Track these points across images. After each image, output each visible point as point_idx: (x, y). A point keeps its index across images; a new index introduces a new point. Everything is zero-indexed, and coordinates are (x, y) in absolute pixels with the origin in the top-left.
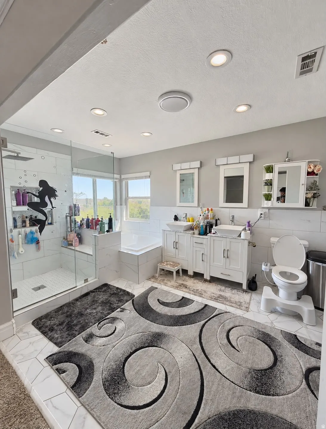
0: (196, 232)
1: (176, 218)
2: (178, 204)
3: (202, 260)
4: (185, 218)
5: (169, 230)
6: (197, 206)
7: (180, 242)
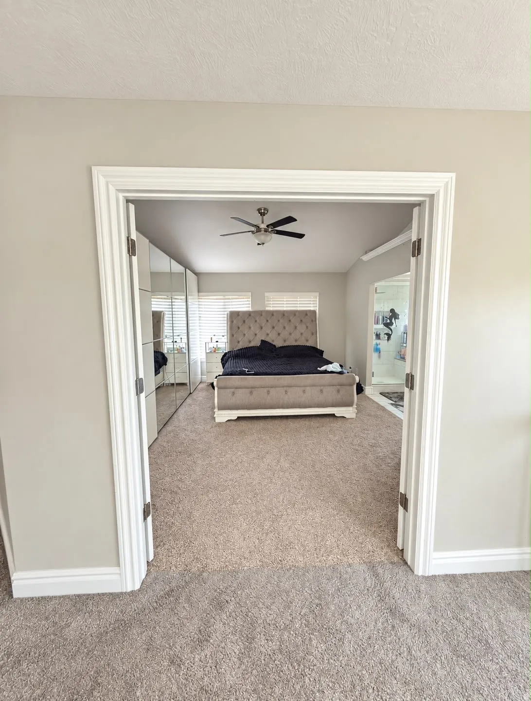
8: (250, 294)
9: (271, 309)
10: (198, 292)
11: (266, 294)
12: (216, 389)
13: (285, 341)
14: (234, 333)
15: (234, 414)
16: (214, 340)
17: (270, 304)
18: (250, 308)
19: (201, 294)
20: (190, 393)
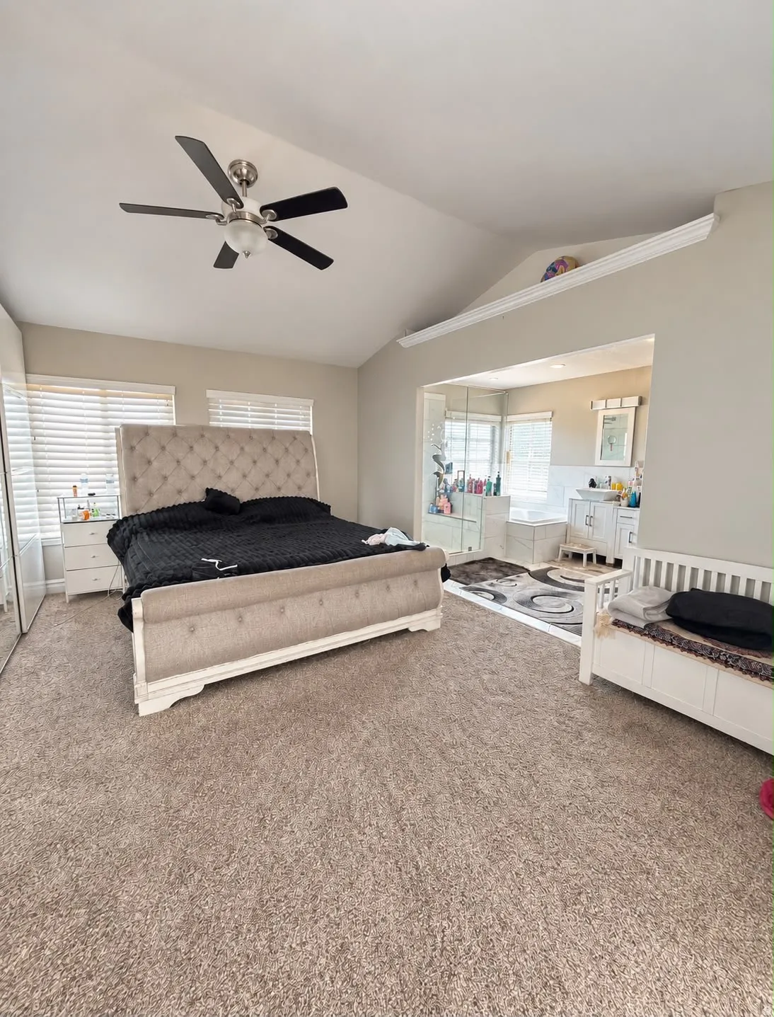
0: (624, 502)
1: (593, 484)
2: (598, 462)
3: (630, 542)
4: (608, 483)
5: (580, 498)
6: (629, 465)
7: (597, 516)
8: (173, 388)
9: (222, 425)
10: (27, 372)
11: (210, 394)
12: (138, 626)
13: (257, 489)
14: (138, 475)
15: (193, 683)
16: (83, 491)
17: (218, 414)
18: (174, 421)
19: (31, 377)
20: (23, 635)
